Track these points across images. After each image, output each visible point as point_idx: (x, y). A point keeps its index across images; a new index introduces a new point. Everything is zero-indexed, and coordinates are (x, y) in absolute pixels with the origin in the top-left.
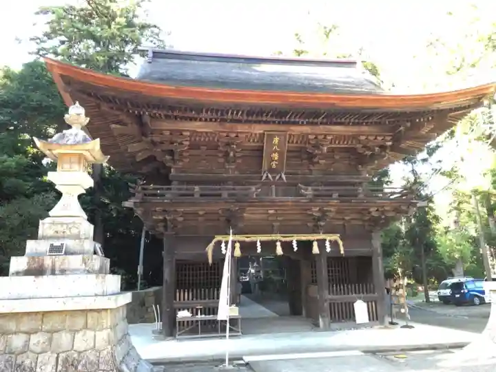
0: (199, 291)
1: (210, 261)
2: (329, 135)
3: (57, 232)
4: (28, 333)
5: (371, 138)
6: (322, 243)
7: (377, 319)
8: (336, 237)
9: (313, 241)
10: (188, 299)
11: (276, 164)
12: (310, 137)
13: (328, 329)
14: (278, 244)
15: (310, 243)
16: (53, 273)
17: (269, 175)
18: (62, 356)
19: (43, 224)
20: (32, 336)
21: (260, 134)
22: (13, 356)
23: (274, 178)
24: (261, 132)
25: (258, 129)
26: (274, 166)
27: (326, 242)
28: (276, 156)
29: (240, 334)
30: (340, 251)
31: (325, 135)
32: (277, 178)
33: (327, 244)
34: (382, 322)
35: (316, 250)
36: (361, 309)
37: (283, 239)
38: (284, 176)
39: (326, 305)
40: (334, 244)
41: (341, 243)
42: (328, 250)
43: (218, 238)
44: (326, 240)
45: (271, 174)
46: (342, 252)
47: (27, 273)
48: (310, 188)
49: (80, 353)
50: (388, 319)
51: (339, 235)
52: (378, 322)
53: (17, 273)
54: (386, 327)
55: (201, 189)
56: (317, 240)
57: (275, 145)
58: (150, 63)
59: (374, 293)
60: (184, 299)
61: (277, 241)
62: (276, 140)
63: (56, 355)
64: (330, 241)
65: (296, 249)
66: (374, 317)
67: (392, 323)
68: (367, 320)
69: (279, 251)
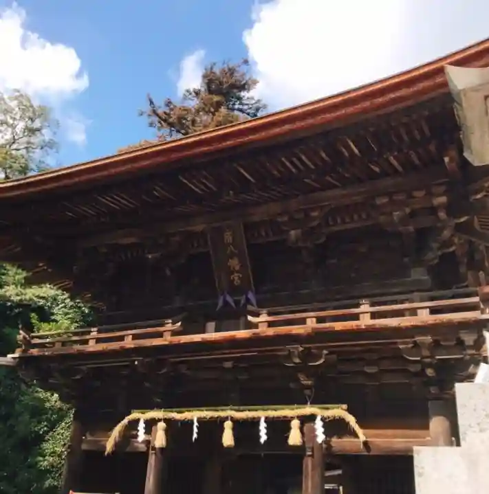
2: (313, 210)
8: (338, 410)
9: (291, 419)
11: (239, 278)
17: (229, 299)
23: (237, 303)
26: (237, 282)
27: (316, 421)
28: (235, 263)
33: (319, 425)
35: (295, 437)
37: (239, 416)
38: (253, 298)
43: (133, 415)
44: (315, 416)
45: (231, 296)
51: (345, 406)
57: (228, 245)
61: (226, 420)
62: (229, 235)
64: (323, 419)
65: (263, 438)
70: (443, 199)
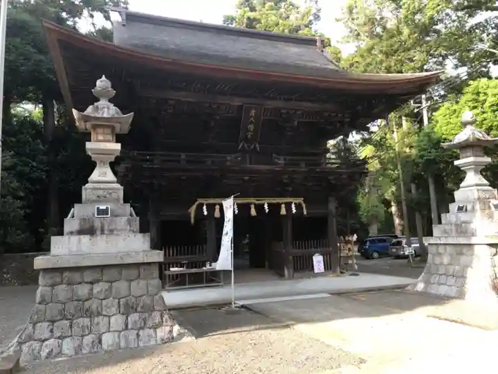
0: (182, 248)
1: (192, 221)
2: (299, 110)
3: (99, 197)
4: (92, 283)
5: (334, 115)
6: (288, 205)
7: (331, 269)
8: (300, 200)
9: (281, 204)
10: (173, 255)
11: (251, 135)
12: (283, 111)
13: (291, 278)
14: (253, 206)
15: (279, 205)
16: (102, 232)
17: (245, 145)
18: (122, 301)
19: (86, 189)
20: (95, 286)
21: (238, 106)
22: (81, 302)
23: (249, 147)
24: (240, 104)
25: (237, 102)
26: (249, 136)
27: (292, 205)
28: (251, 127)
29: (222, 284)
30: (303, 213)
31: (296, 110)
32: (252, 147)
33: (293, 206)
34: (334, 272)
35: (283, 211)
36: (318, 261)
37: (257, 202)
38: (257, 146)
39: (291, 258)
40: (298, 206)
41: (304, 205)
42: (294, 211)
43: (200, 201)
44: (291, 203)
45: (246, 143)
46: (305, 213)
47: (81, 232)
48: (282, 158)
49: (136, 297)
50: (338, 270)
51: (303, 199)
52: (331, 272)
53: (72, 233)
54: (338, 276)
55: (186, 156)
56: (285, 203)
57: (251, 117)
58: (124, 25)
59: (329, 247)
60: (169, 256)
61: (251, 203)
62: (253, 112)
63: (117, 300)
64: (295, 204)
65: (267, 211)
66: (328, 267)
67: (341, 273)
68: (323, 270)
69: (253, 212)
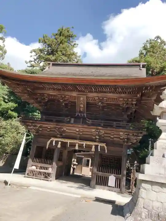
9: (92, 145)
11: (82, 109)
27: (98, 146)
28: (82, 106)
35: (93, 149)
41: (106, 147)
42: (99, 150)
43: (52, 139)
51: (105, 144)
62: (82, 99)
66: (118, 186)
70: (135, 102)
